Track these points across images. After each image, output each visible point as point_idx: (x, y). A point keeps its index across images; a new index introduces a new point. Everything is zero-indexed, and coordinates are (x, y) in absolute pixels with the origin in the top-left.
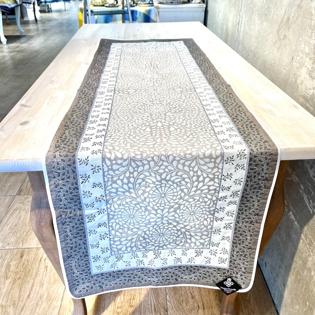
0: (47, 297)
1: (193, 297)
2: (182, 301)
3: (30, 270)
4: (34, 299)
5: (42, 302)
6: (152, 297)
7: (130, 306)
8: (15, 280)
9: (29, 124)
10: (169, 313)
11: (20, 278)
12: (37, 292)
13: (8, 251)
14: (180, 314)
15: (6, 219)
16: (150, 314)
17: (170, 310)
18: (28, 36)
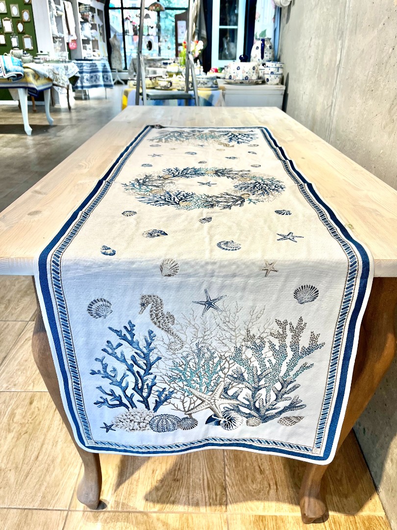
0: (62, 460)
1: (262, 472)
2: (247, 476)
3: (40, 422)
4: (44, 462)
5: (54, 467)
6: (204, 469)
7: (175, 480)
9: (40, 215)
10: (228, 493)
11: (27, 432)
12: (48, 452)
13: (13, 395)
14: (243, 495)
15: (14, 352)
16: (201, 492)
17: (229, 489)
18: (59, 126)
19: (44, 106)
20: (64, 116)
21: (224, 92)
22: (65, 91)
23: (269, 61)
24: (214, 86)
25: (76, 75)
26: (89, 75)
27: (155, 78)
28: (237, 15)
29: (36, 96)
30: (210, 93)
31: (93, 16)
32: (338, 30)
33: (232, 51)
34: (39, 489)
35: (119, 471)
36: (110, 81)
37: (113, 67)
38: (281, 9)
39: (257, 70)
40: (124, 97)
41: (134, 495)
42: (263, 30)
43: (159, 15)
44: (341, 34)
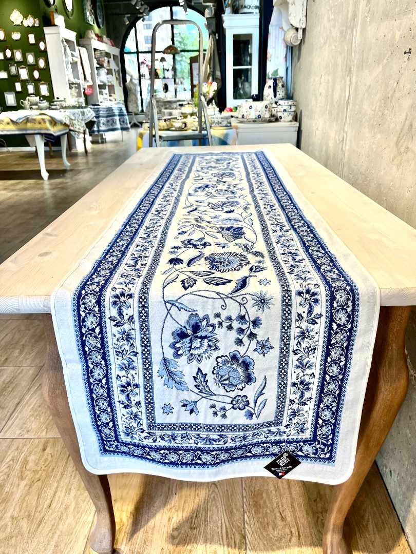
0: (75, 508)
1: (283, 519)
2: (268, 524)
3: (53, 469)
4: (57, 510)
5: (67, 515)
6: (222, 516)
7: (191, 528)
8: (33, 481)
10: (247, 541)
11: (39, 480)
12: (61, 500)
13: (26, 441)
14: (264, 544)
15: (27, 397)
16: (220, 541)
17: (249, 537)
18: (76, 170)
19: (61, 151)
20: (81, 160)
21: (237, 131)
22: (82, 136)
23: (282, 99)
24: (229, 125)
25: (93, 120)
26: (105, 119)
27: (170, 119)
28: (250, 55)
29: (52, 142)
30: (225, 131)
31: (108, 62)
32: (346, 67)
33: (247, 90)
34: (52, 538)
35: (133, 519)
36: (127, 124)
37: (130, 110)
38: (292, 48)
39: (270, 108)
40: (140, 139)
41: (149, 544)
42: (275, 69)
43: (174, 58)
44: (349, 70)
